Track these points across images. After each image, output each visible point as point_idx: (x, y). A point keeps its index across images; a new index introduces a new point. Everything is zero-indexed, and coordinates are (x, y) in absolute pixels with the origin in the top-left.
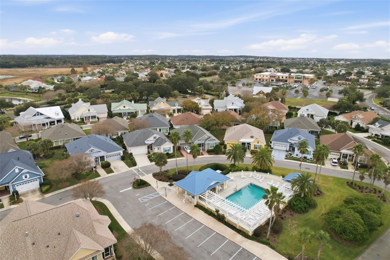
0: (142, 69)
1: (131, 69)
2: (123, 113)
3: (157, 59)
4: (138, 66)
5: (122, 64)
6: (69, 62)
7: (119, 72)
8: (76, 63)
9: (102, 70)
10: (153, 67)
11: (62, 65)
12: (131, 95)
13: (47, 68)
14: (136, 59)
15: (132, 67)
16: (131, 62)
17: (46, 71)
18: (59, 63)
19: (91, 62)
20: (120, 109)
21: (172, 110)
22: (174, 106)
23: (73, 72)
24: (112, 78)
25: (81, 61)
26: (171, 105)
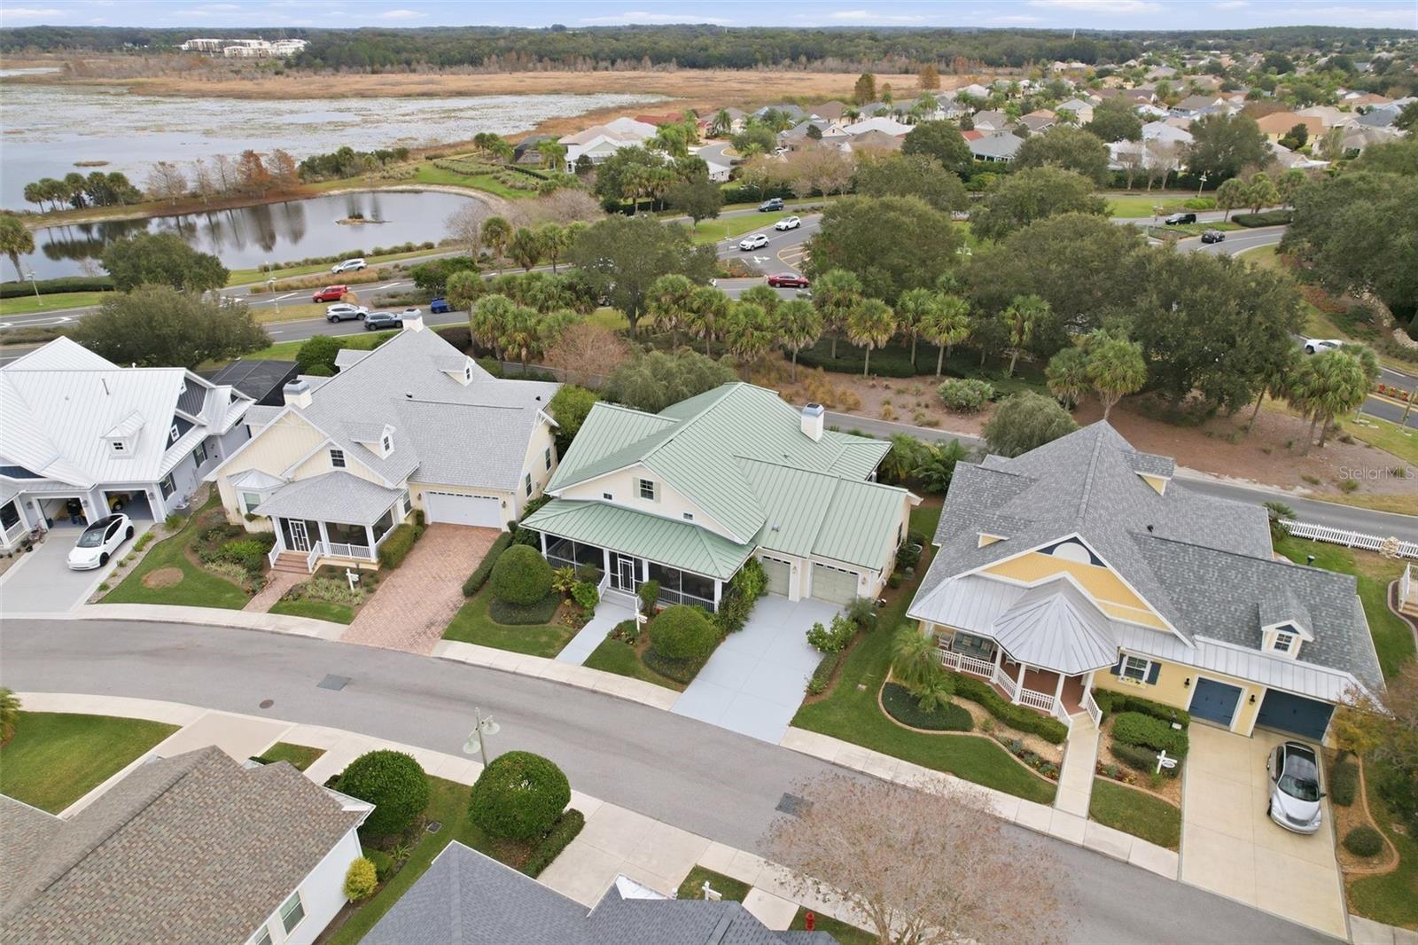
0: (1203, 92)
1: (1144, 92)
2: (613, 556)
3: (1319, 46)
5: (1124, 66)
7: (1057, 106)
8: (930, 56)
11: (874, 61)
12: (887, 317)
13: (819, 71)
14: (1208, 48)
15: (1158, 79)
16: (1172, 58)
19: (991, 52)
20: (610, 497)
21: (1187, 683)
22: (1238, 642)
23: (866, 92)
24: (947, 139)
25: (952, 48)
26: (1201, 612)
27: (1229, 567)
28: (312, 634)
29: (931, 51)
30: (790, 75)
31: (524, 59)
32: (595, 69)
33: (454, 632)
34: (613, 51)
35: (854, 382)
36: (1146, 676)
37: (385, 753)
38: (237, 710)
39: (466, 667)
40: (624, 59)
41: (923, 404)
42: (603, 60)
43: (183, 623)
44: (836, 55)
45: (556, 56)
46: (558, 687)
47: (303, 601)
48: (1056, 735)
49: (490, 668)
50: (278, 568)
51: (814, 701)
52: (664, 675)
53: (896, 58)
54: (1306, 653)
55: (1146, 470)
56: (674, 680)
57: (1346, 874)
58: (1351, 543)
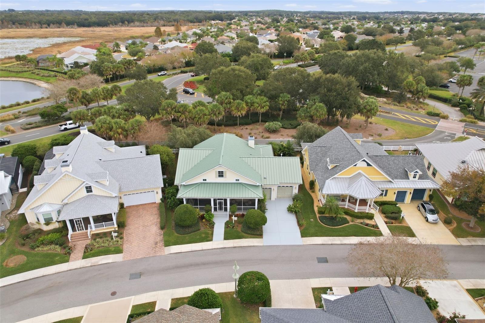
0: (262, 29)
1: (245, 29)
2: (215, 200)
3: (280, 15)
4: (255, 25)
5: (232, 21)
6: (162, 18)
7: (225, 35)
8: (171, 20)
9: (200, 30)
10: (279, 27)
11: (152, 22)
12: (244, 105)
13: (133, 27)
14: (251, 16)
15: (246, 25)
16: (244, 19)
17: (129, 31)
18: (148, 20)
19: (190, 18)
20: (206, 180)
21: (395, 193)
22: (404, 179)
23: (159, 33)
24: (210, 47)
25: (177, 17)
26: (393, 173)
27: (394, 159)
28: (110, 261)
29: (170, 18)
30: (123, 28)
31: (6, 24)
32: (41, 28)
33: (168, 244)
34: (47, 20)
35: (235, 129)
36: (384, 195)
37: (201, 290)
38: (103, 300)
39: (182, 254)
40: (54, 24)
41: (261, 132)
42: (44, 24)
43: (43, 276)
44: (138, 21)
45: (21, 22)
46: (221, 250)
47: (95, 250)
48: (371, 217)
49: (192, 251)
50: (73, 240)
51: (302, 228)
52: (253, 235)
53: (160, 21)
54: (421, 178)
55: (356, 138)
56: (258, 235)
57: (449, 229)
58: (392, 149)
